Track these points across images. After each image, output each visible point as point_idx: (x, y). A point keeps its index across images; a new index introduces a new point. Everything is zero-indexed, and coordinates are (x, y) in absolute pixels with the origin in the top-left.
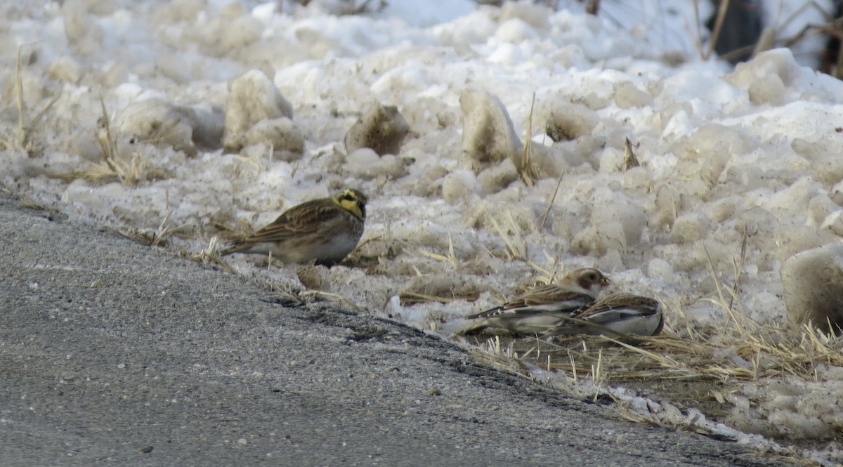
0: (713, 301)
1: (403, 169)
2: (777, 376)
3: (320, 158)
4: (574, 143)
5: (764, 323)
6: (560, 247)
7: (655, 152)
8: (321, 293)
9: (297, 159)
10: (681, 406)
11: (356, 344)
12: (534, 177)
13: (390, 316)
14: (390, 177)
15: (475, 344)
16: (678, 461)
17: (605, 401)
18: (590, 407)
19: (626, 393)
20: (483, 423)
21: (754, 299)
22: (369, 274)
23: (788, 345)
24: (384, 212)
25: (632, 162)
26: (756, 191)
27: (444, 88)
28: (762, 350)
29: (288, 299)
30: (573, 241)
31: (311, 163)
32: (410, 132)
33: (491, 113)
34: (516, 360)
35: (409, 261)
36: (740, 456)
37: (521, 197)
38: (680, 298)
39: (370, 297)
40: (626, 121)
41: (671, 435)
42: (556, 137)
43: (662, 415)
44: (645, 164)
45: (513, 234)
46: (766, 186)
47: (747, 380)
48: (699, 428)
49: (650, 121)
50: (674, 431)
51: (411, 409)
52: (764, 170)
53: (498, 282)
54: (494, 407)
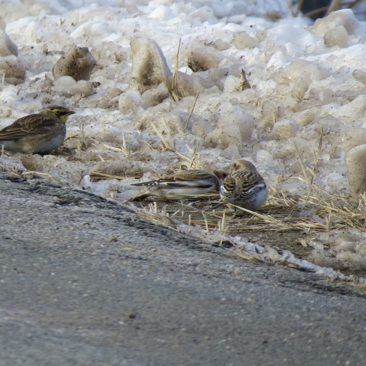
0: (300, 179)
1: (92, 90)
2: (342, 228)
3: (36, 82)
4: (206, 72)
5: (334, 193)
6: (198, 143)
7: (262, 79)
8: (37, 173)
9: (21, 83)
10: (278, 248)
11: (60, 207)
12: (179, 94)
13: (84, 188)
14: (83, 95)
15: (140, 207)
16: (276, 285)
17: (227, 246)
18: (217, 250)
19: (241, 240)
20: (146, 260)
21: (327, 177)
22: (69, 160)
23: (350, 208)
24: (79, 119)
25: (246, 85)
26: (329, 105)
27: (119, 35)
28: (333, 211)
29: (15, 177)
30: (206, 138)
31: (30, 86)
32: (97, 65)
33: (151, 52)
34: (167, 218)
35: (96, 151)
36: (317, 282)
37: (171, 108)
38: (277, 176)
39: (70, 176)
40: (241, 57)
41: (271, 268)
42: (195, 68)
43: (265, 255)
44: (255, 87)
45: (166, 134)
46: (335, 101)
47: (322, 231)
48: (290, 263)
49: (258, 57)
50: (273, 265)
51: (98, 251)
52: (334, 91)
53: (156, 166)
54: (153, 250)
